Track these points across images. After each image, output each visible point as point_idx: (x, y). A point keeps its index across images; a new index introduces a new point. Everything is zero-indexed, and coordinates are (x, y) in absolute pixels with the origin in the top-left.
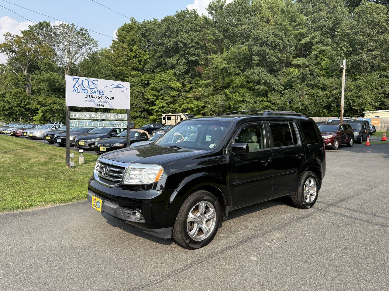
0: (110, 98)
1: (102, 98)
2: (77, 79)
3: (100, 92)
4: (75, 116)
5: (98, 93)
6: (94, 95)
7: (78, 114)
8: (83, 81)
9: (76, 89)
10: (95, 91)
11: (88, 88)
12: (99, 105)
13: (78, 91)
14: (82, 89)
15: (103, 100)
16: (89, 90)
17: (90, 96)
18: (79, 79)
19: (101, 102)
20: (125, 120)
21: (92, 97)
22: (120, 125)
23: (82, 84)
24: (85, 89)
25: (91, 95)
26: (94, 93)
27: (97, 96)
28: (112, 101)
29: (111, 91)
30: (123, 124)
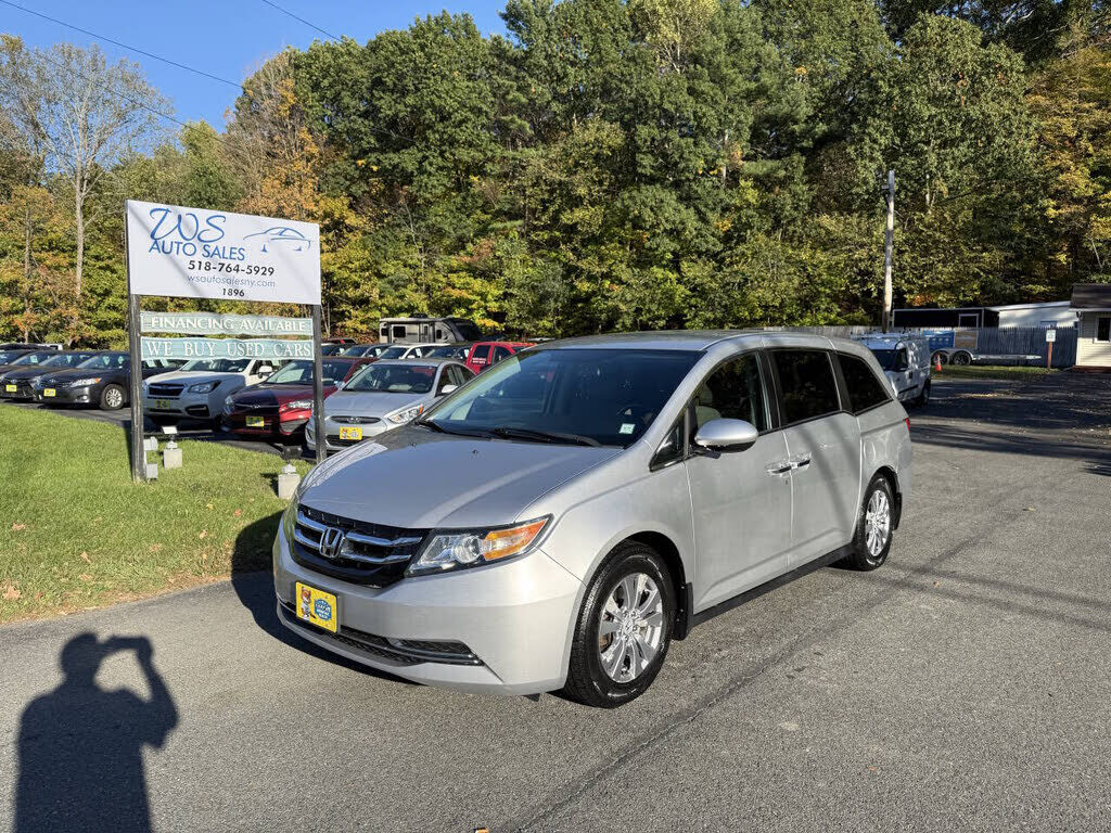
0: (262, 271)
1: (238, 270)
2: (163, 213)
3: (231, 253)
4: (158, 325)
5: (227, 254)
6: (215, 261)
7: (166, 320)
8: (180, 217)
9: (160, 242)
10: (217, 248)
11: (194, 241)
12: (230, 292)
13: (167, 250)
14: (179, 243)
15: (241, 275)
16: (199, 246)
17: (203, 265)
18: (168, 211)
19: (236, 282)
20: (305, 338)
21: (208, 267)
22: (292, 349)
23: (178, 226)
24: (185, 242)
25: (204, 260)
26: (213, 254)
27: (223, 265)
28: (268, 278)
29: (264, 250)
30: (303, 349)
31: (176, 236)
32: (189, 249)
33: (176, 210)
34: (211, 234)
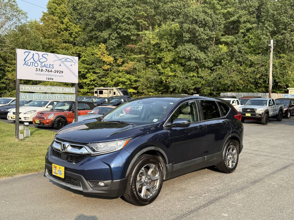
0: (59, 72)
1: (51, 72)
2: (28, 53)
3: (49, 66)
4: (25, 89)
5: (48, 67)
6: (44, 69)
7: (28, 87)
8: (33, 54)
9: (27, 62)
10: (45, 64)
11: (38, 62)
12: (49, 79)
13: (29, 65)
14: (33, 63)
15: (52, 73)
16: (39, 63)
17: (40, 70)
18: (30, 52)
19: (51, 75)
21: (42, 70)
22: (69, 98)
23: (33, 57)
24: (35, 62)
25: (41, 68)
26: (44, 66)
27: (47, 70)
28: (61, 74)
29: (60, 65)
30: (72, 98)
31: (32, 60)
32: (36, 65)
33: (32, 52)
34: (43, 60)
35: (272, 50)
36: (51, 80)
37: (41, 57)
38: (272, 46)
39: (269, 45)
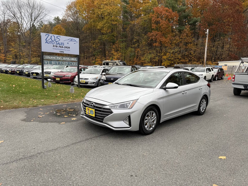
0: (67, 48)
1: (63, 47)
2: (48, 35)
3: (61, 44)
4: (47, 58)
5: (60, 44)
6: (58, 45)
7: (48, 57)
8: (51, 36)
9: (47, 41)
10: (58, 43)
11: (54, 41)
12: (61, 52)
13: (49, 43)
14: (51, 42)
15: (63, 48)
17: (56, 46)
18: (49, 35)
19: (62, 50)
20: (76, 62)
21: (57, 46)
22: (74, 64)
23: (51, 38)
24: (52, 41)
25: (56, 45)
27: (60, 46)
28: (68, 49)
29: (68, 43)
30: (75, 64)
31: (50, 40)
32: (53, 43)
33: (51, 35)
34: (57, 40)
35: (207, 36)
36: (63, 53)
37: (56, 38)
38: (208, 34)
39: (206, 33)
